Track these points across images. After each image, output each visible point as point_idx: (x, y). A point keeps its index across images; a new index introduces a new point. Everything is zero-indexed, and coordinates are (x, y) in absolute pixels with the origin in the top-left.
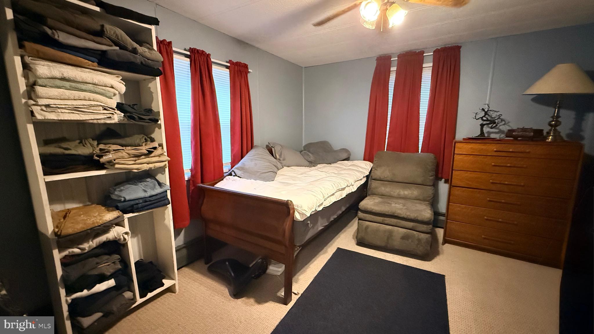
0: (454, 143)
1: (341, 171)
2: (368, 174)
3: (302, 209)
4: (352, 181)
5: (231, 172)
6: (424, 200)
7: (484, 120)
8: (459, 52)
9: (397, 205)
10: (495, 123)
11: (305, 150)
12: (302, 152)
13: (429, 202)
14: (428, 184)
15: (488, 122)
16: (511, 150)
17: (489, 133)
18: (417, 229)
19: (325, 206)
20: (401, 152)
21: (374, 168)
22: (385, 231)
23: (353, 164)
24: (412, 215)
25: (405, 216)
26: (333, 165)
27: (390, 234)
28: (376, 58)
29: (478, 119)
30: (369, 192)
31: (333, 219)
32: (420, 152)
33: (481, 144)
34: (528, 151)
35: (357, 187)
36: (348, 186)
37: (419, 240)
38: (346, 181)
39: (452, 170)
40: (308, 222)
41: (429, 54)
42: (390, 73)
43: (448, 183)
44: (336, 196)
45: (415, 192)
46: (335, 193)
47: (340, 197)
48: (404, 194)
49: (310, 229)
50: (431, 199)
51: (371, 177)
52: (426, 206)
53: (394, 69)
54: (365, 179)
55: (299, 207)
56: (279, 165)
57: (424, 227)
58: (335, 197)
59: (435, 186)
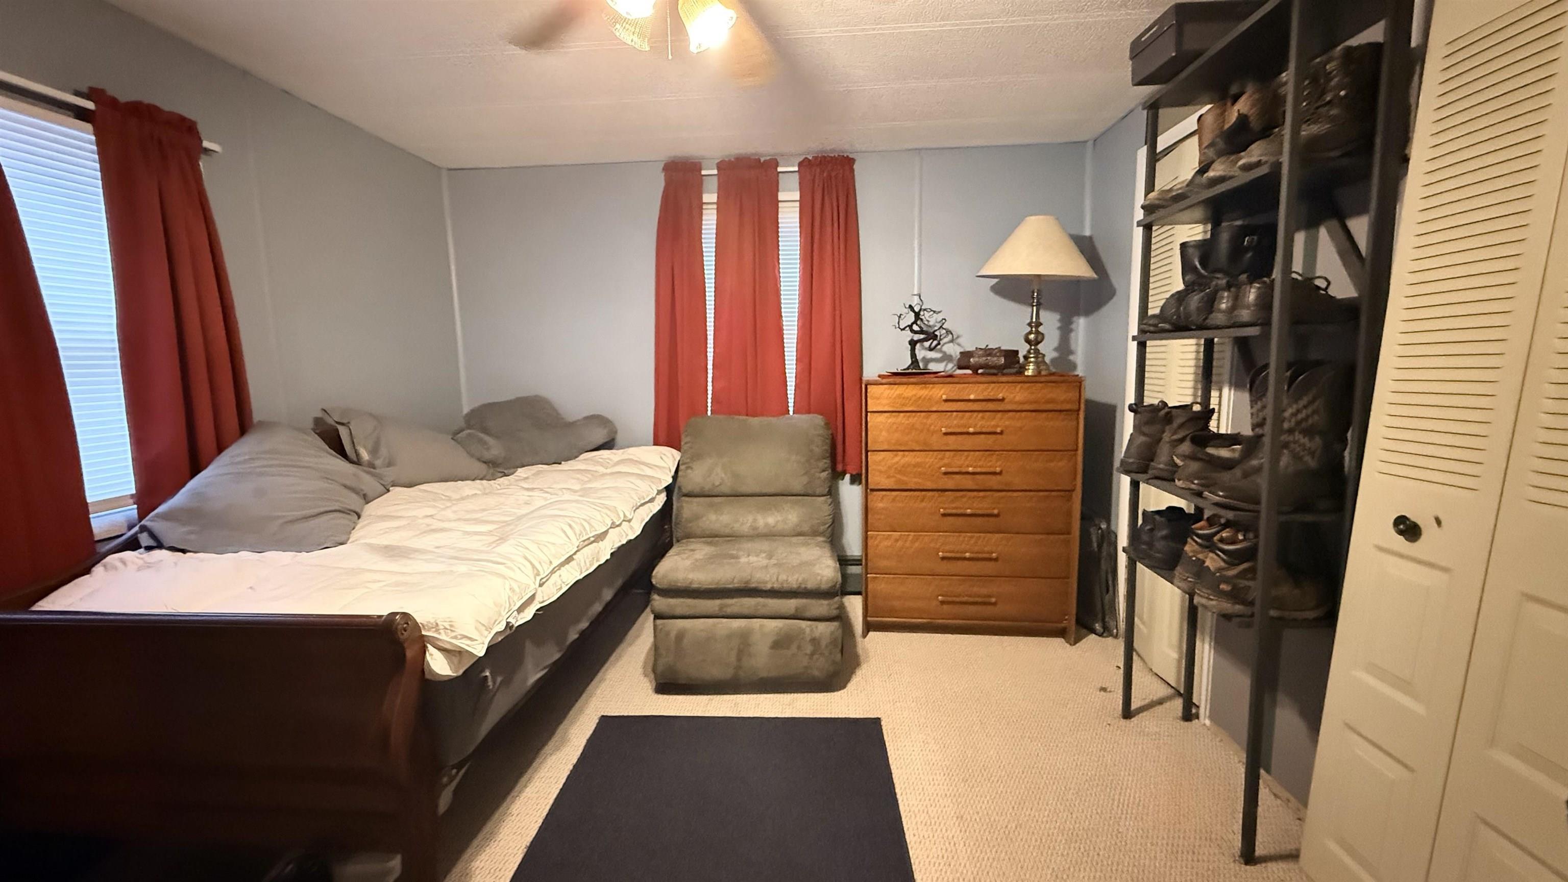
0: (863, 386)
1: (590, 481)
2: (670, 481)
3: (454, 634)
4: (624, 508)
5: (136, 533)
6: (814, 533)
7: (916, 332)
8: (852, 171)
9: (753, 559)
10: (935, 337)
11: (469, 427)
12: (459, 435)
13: (824, 536)
14: (818, 491)
15: (922, 336)
16: (972, 397)
17: (927, 361)
18: (808, 614)
19: (543, 602)
20: (747, 415)
21: (683, 464)
22: (730, 636)
23: (625, 456)
24: (793, 580)
25: (777, 586)
26: (565, 466)
27: (744, 641)
28: (662, 165)
29: (904, 329)
30: (677, 533)
31: (576, 636)
32: (791, 413)
33: (918, 387)
34: (1000, 396)
35: (644, 523)
36: (614, 526)
37: (814, 641)
38: (609, 513)
39: (867, 452)
40: (484, 674)
41: (789, 169)
42: (702, 209)
43: (860, 483)
44: (579, 565)
45: (790, 517)
46: (575, 553)
47: (591, 565)
48: (767, 525)
49: (494, 695)
50: (829, 527)
51: (680, 488)
52: (821, 547)
53: (710, 197)
54: (663, 498)
55: (442, 631)
56: (368, 482)
57: (822, 604)
58: (577, 568)
59: (833, 493)
